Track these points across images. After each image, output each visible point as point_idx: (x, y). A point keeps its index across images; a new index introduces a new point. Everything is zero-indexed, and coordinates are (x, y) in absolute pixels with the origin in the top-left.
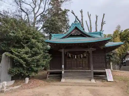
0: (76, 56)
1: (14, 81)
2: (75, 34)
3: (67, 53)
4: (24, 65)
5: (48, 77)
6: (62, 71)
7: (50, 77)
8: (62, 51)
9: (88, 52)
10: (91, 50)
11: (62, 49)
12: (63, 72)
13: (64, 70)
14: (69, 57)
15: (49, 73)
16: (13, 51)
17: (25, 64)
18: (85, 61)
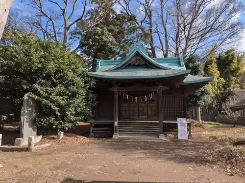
0: (136, 98)
1: (41, 136)
2: (136, 64)
3: (122, 93)
4: (57, 113)
5: (91, 131)
6: (114, 123)
7: (94, 131)
8: (115, 89)
9: (156, 92)
10: (160, 89)
11: (113, 86)
12: (116, 124)
13: (118, 120)
14: (126, 100)
15: (93, 125)
16: (41, 92)
17: (59, 111)
18: (152, 106)
